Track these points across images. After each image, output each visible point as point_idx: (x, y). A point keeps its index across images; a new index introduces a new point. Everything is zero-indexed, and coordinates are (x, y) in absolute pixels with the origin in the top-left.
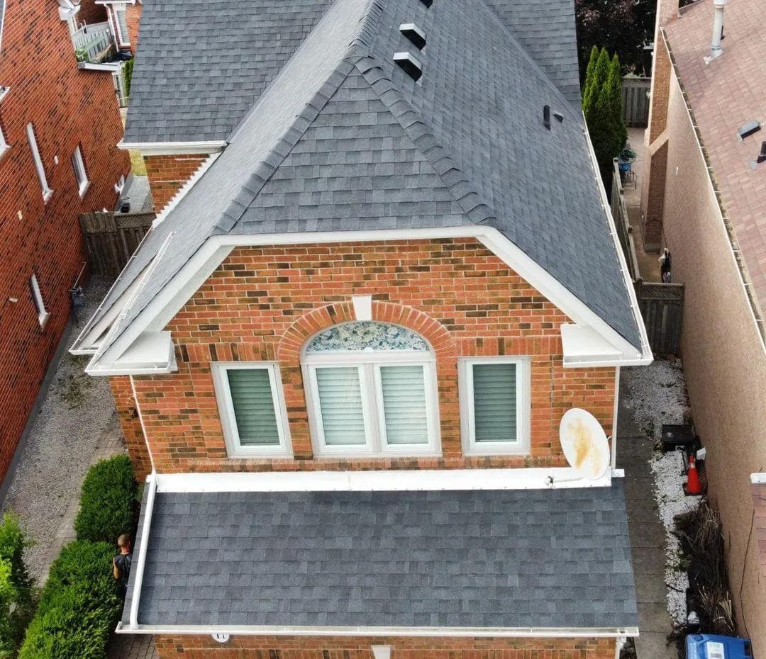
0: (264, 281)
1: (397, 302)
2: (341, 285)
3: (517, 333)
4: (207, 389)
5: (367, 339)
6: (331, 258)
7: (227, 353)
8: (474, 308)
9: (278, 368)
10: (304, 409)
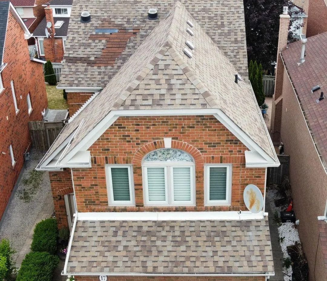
0: (129, 131)
1: (181, 140)
2: (159, 133)
3: (227, 154)
4: (102, 176)
5: (168, 156)
6: (156, 122)
7: (112, 160)
8: (211, 144)
9: (132, 168)
10: (141, 185)
